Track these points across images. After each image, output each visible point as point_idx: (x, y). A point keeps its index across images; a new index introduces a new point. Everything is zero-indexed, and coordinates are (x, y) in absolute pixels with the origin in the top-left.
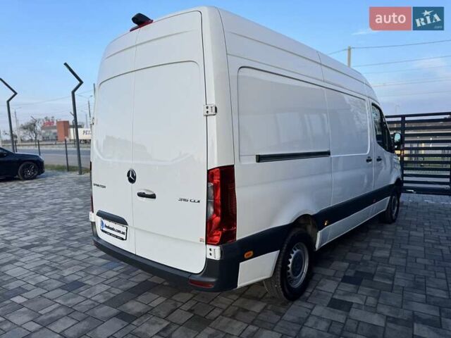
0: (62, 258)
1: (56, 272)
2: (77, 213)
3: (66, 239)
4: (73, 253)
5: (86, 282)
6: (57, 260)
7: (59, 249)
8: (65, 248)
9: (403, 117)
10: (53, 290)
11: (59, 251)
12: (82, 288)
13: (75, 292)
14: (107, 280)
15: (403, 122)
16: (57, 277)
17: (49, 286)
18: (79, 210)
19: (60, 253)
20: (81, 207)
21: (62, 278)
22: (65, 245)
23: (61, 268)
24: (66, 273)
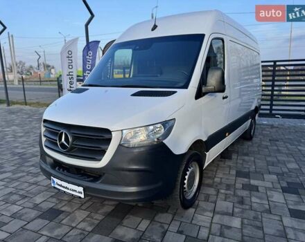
0: (26, 184)
1: (26, 200)
2: (21, 140)
3: (21, 165)
4: (35, 179)
5: (63, 209)
6: (23, 187)
7: (20, 175)
8: (25, 174)
9: (275, 62)
10: (32, 220)
11: (20, 177)
12: (61, 216)
13: (56, 220)
14: (82, 205)
15: (275, 66)
16: (31, 205)
17: (26, 216)
18: (21, 137)
19: (22, 179)
20: (22, 134)
21: (36, 207)
22: (23, 171)
23: (30, 195)
24: (38, 200)
